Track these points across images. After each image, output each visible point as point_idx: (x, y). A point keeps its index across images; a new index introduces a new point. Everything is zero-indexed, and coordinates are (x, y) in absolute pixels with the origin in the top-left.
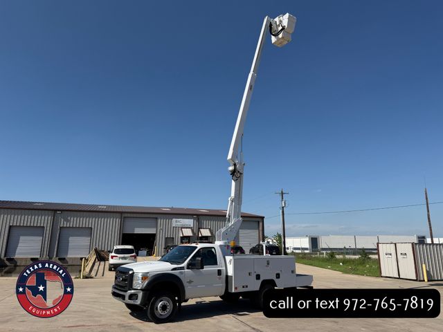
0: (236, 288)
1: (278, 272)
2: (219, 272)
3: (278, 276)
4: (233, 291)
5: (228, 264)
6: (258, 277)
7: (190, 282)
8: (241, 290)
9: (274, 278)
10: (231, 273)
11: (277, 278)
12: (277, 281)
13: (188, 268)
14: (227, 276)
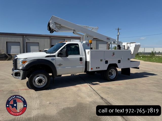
0: (92, 69)
1: (119, 59)
2: (81, 59)
3: (119, 61)
4: (90, 70)
5: (87, 55)
6: (107, 62)
7: (60, 65)
8: (95, 70)
9: (117, 63)
10: (88, 59)
11: (118, 63)
12: (118, 64)
13: (58, 56)
14: (86, 62)
